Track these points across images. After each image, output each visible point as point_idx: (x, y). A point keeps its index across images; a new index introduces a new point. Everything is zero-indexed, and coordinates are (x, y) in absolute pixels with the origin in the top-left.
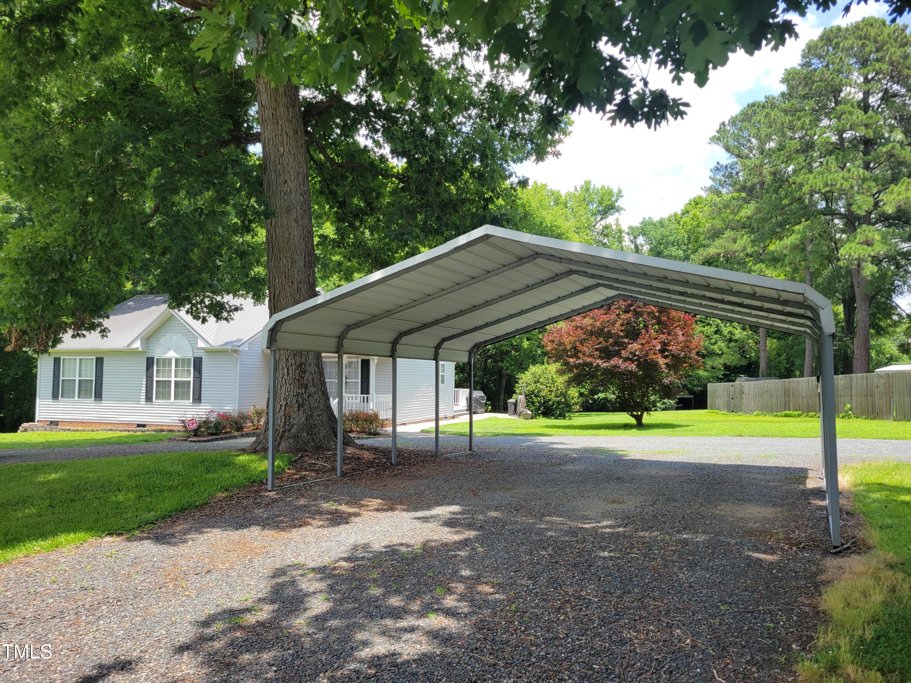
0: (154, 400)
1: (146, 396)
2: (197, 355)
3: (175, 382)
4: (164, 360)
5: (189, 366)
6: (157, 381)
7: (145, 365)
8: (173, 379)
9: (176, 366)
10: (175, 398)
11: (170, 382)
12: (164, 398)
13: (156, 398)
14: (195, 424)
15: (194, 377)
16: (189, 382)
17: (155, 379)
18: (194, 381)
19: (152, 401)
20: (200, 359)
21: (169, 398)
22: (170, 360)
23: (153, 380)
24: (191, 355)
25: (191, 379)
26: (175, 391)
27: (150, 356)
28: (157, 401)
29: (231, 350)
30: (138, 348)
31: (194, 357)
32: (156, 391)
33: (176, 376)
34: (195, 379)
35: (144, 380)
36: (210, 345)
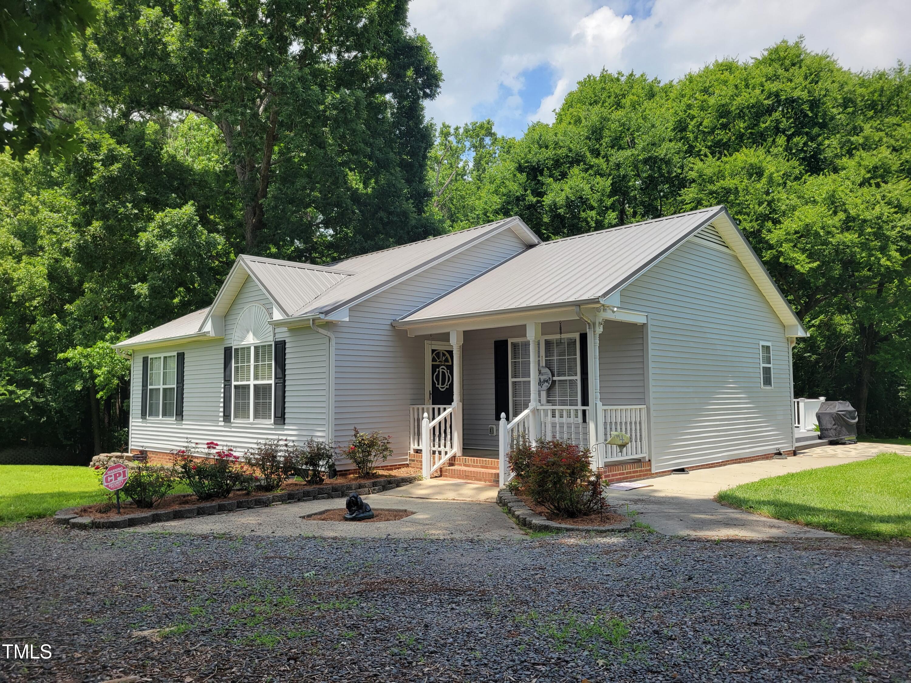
0: (232, 420)
1: (224, 411)
2: (279, 337)
3: (255, 386)
4: (243, 349)
5: (270, 358)
6: (235, 388)
7: (223, 361)
8: (252, 383)
9: (256, 359)
10: (255, 417)
11: (248, 386)
12: (242, 415)
13: (235, 417)
15: (276, 378)
16: (271, 384)
17: (234, 383)
18: (276, 384)
19: (230, 421)
20: (284, 343)
21: (248, 416)
22: (249, 349)
23: (231, 385)
24: (271, 338)
25: (272, 382)
27: (227, 345)
28: (235, 421)
29: (313, 320)
30: (209, 332)
31: (275, 342)
32: (235, 403)
33: (256, 378)
34: (277, 381)
35: (223, 386)
36: (287, 315)
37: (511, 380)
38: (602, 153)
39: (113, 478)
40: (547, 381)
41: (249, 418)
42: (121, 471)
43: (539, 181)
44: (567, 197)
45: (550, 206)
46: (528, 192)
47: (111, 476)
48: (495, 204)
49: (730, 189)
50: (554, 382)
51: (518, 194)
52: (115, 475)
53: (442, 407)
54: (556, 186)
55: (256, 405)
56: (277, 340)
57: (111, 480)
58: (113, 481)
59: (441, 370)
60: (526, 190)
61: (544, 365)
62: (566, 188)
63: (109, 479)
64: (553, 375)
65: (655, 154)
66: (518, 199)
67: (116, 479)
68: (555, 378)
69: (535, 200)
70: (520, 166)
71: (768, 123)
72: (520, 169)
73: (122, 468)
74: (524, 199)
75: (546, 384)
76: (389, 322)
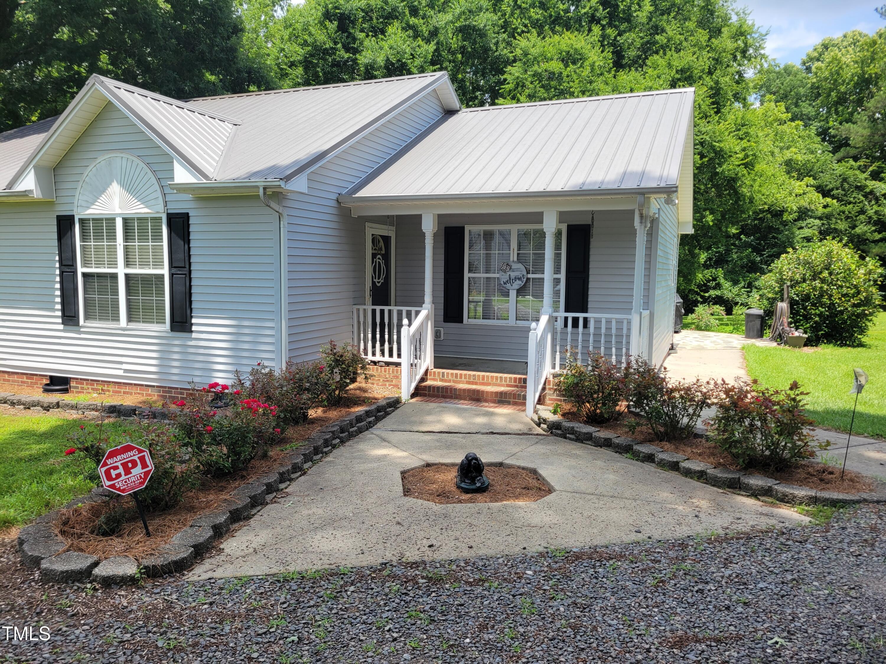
0: (82, 323)
1: (63, 310)
2: (177, 208)
3: (128, 277)
4: (97, 221)
5: (158, 237)
6: (84, 275)
7: (55, 229)
8: (121, 271)
9: (127, 237)
10: (130, 319)
11: (114, 277)
12: (103, 317)
13: (86, 318)
14: (138, 471)
15: (171, 265)
16: (163, 276)
17: (80, 270)
18: (172, 275)
19: (77, 324)
20: (185, 217)
21: (116, 318)
22: (111, 221)
23: (75, 272)
24: (160, 207)
25: (165, 271)
26: (128, 301)
27: (64, 211)
28: (88, 324)
29: (265, 189)
30: (31, 191)
31: (168, 214)
32: (85, 299)
33: (128, 263)
34: (174, 271)
35: (58, 272)
36: (206, 176)
37: (467, 275)
38: (421, 13)
39: (121, 470)
40: (520, 279)
41: (118, 320)
42: (136, 458)
43: (350, 33)
44: (388, 59)
45: (366, 66)
46: (339, 46)
47: (116, 468)
48: (295, 55)
49: (554, 73)
50: (528, 279)
51: (327, 46)
52: (124, 465)
53: (413, 309)
54: (369, 42)
55: (129, 302)
56: (169, 211)
57: (119, 476)
58: (123, 477)
59: (378, 260)
60: (336, 43)
61: (515, 259)
62: (386, 45)
63: (113, 473)
64: (528, 273)
65: (474, 23)
66: (326, 52)
67: (128, 471)
68: (530, 276)
69: (346, 56)
70: (327, 11)
71: (587, 9)
72: (327, 16)
73: (135, 452)
74: (335, 54)
75: (518, 282)
76: (334, 197)
